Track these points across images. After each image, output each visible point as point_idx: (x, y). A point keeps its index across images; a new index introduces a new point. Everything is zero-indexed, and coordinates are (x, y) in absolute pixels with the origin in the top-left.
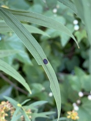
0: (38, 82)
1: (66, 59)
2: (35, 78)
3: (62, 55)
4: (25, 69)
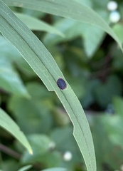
1: (96, 83)
3: (86, 73)
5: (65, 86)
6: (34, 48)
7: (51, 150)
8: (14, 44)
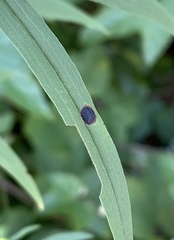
0: (69, 169)
2: (60, 157)
3: (143, 90)
4: (31, 130)
5: (94, 119)
6: (49, 54)
7: (82, 199)
8: (16, 44)
